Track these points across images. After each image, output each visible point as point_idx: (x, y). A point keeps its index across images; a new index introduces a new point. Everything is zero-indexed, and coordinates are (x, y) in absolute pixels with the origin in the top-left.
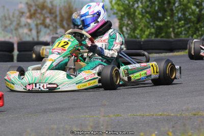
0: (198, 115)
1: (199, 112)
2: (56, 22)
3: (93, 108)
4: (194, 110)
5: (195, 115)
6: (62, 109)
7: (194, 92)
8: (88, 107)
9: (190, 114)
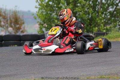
0: (90, 78)
1: (90, 77)
2: (7, 23)
3: (28, 75)
4: (88, 75)
5: (88, 78)
6: (10, 76)
7: (87, 65)
8: (25, 74)
9: (85, 78)
